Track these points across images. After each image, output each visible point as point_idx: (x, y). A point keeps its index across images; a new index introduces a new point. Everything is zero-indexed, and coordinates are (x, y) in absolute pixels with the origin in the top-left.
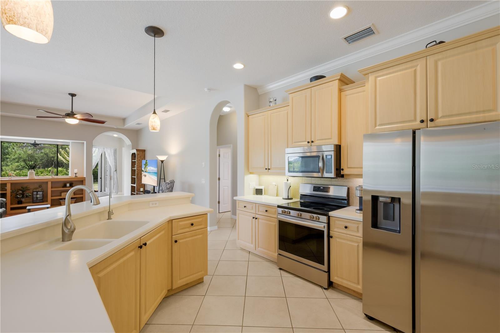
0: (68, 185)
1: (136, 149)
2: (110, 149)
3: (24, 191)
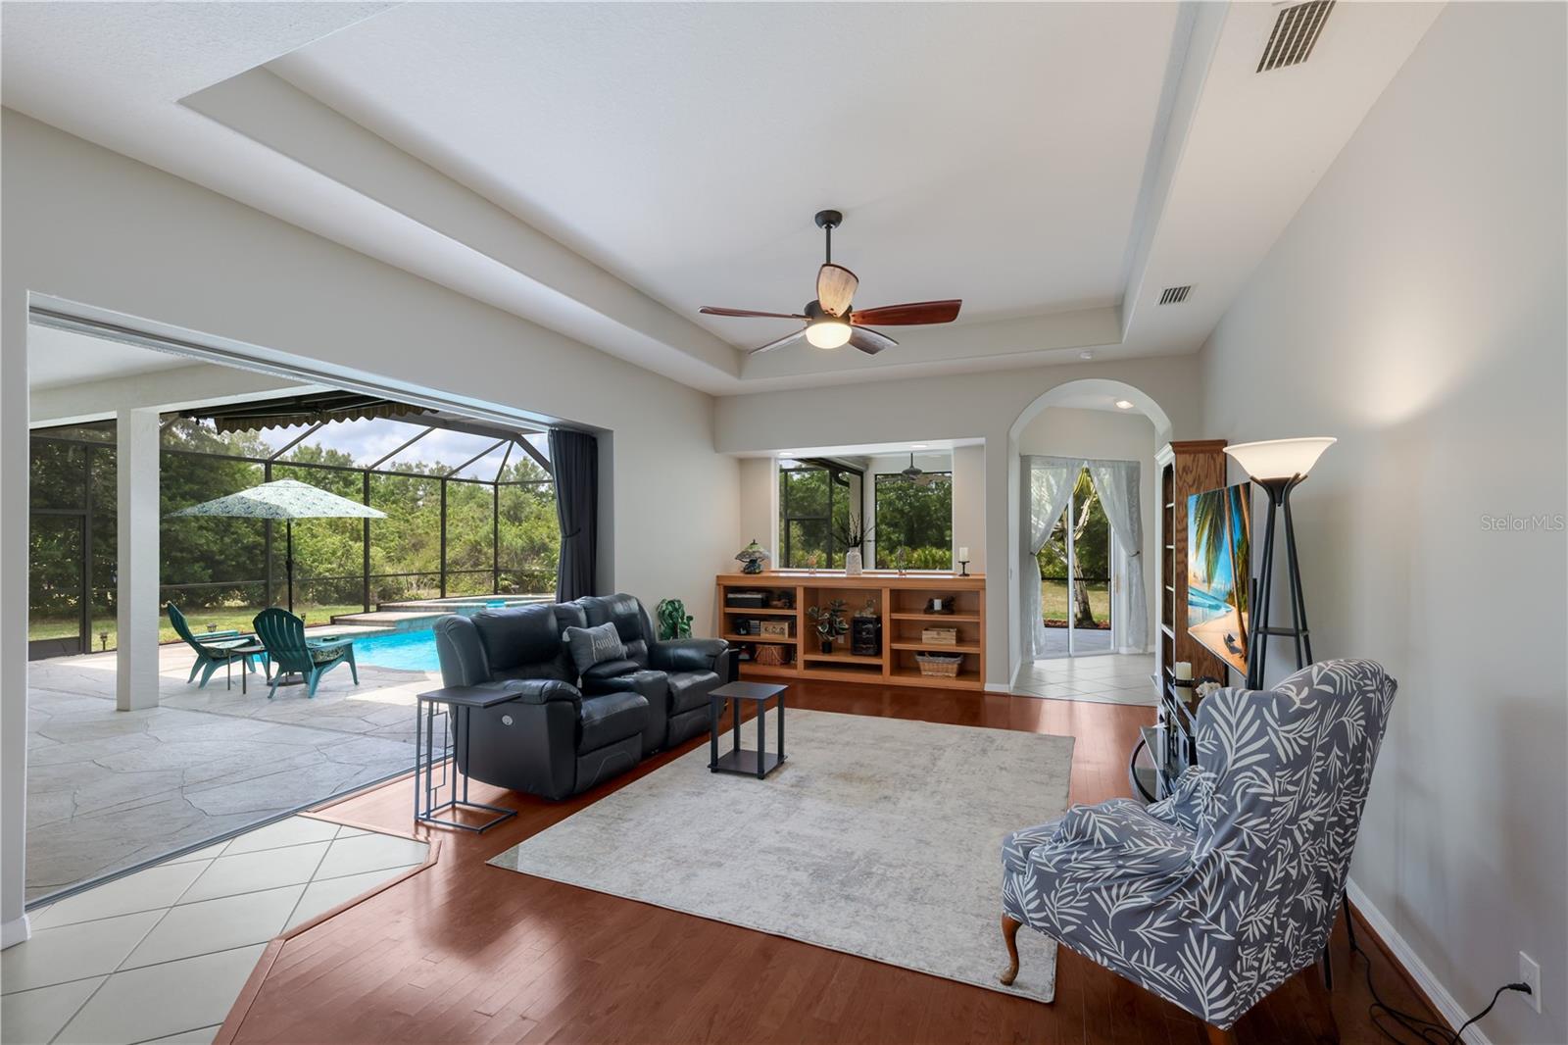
0: (938, 605)
1: (1171, 443)
2: (1113, 464)
3: (835, 612)
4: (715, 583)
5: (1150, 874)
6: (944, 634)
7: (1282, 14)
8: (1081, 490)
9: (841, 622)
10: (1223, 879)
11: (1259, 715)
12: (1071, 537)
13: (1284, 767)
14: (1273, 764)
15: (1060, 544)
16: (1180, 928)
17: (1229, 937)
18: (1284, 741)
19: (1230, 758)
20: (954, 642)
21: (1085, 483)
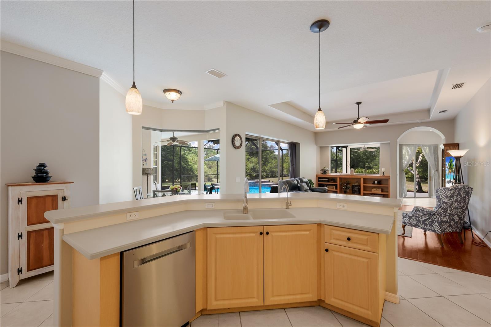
0: (376, 182)
1: (443, 144)
2: (429, 146)
3: (347, 184)
4: (316, 176)
5: (428, 214)
6: (378, 190)
7: (454, 85)
8: (419, 152)
9: (349, 186)
10: (439, 213)
11: (445, 190)
12: (414, 166)
13: (448, 197)
14: (447, 197)
15: (411, 168)
16: (433, 221)
17: (440, 221)
18: (448, 194)
19: (441, 196)
20: (381, 191)
21: (420, 149)
